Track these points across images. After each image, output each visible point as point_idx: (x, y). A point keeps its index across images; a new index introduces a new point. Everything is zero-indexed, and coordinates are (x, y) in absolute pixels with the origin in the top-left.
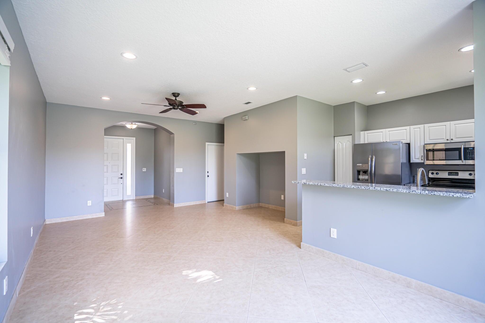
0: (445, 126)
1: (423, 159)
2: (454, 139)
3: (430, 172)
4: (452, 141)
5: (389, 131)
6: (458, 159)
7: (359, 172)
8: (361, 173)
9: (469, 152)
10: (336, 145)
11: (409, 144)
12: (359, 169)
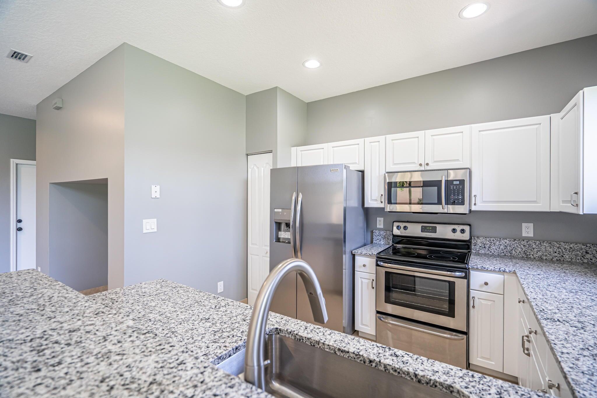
0: (417, 139)
1: (383, 201)
2: (430, 164)
3: (396, 224)
4: (428, 168)
5: (333, 147)
6: (436, 202)
7: (278, 225)
8: (283, 226)
9: (453, 189)
10: (250, 170)
11: (363, 172)
12: (279, 219)
